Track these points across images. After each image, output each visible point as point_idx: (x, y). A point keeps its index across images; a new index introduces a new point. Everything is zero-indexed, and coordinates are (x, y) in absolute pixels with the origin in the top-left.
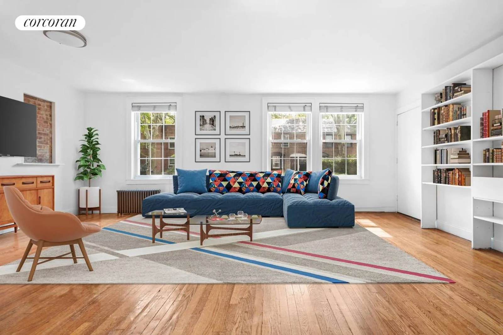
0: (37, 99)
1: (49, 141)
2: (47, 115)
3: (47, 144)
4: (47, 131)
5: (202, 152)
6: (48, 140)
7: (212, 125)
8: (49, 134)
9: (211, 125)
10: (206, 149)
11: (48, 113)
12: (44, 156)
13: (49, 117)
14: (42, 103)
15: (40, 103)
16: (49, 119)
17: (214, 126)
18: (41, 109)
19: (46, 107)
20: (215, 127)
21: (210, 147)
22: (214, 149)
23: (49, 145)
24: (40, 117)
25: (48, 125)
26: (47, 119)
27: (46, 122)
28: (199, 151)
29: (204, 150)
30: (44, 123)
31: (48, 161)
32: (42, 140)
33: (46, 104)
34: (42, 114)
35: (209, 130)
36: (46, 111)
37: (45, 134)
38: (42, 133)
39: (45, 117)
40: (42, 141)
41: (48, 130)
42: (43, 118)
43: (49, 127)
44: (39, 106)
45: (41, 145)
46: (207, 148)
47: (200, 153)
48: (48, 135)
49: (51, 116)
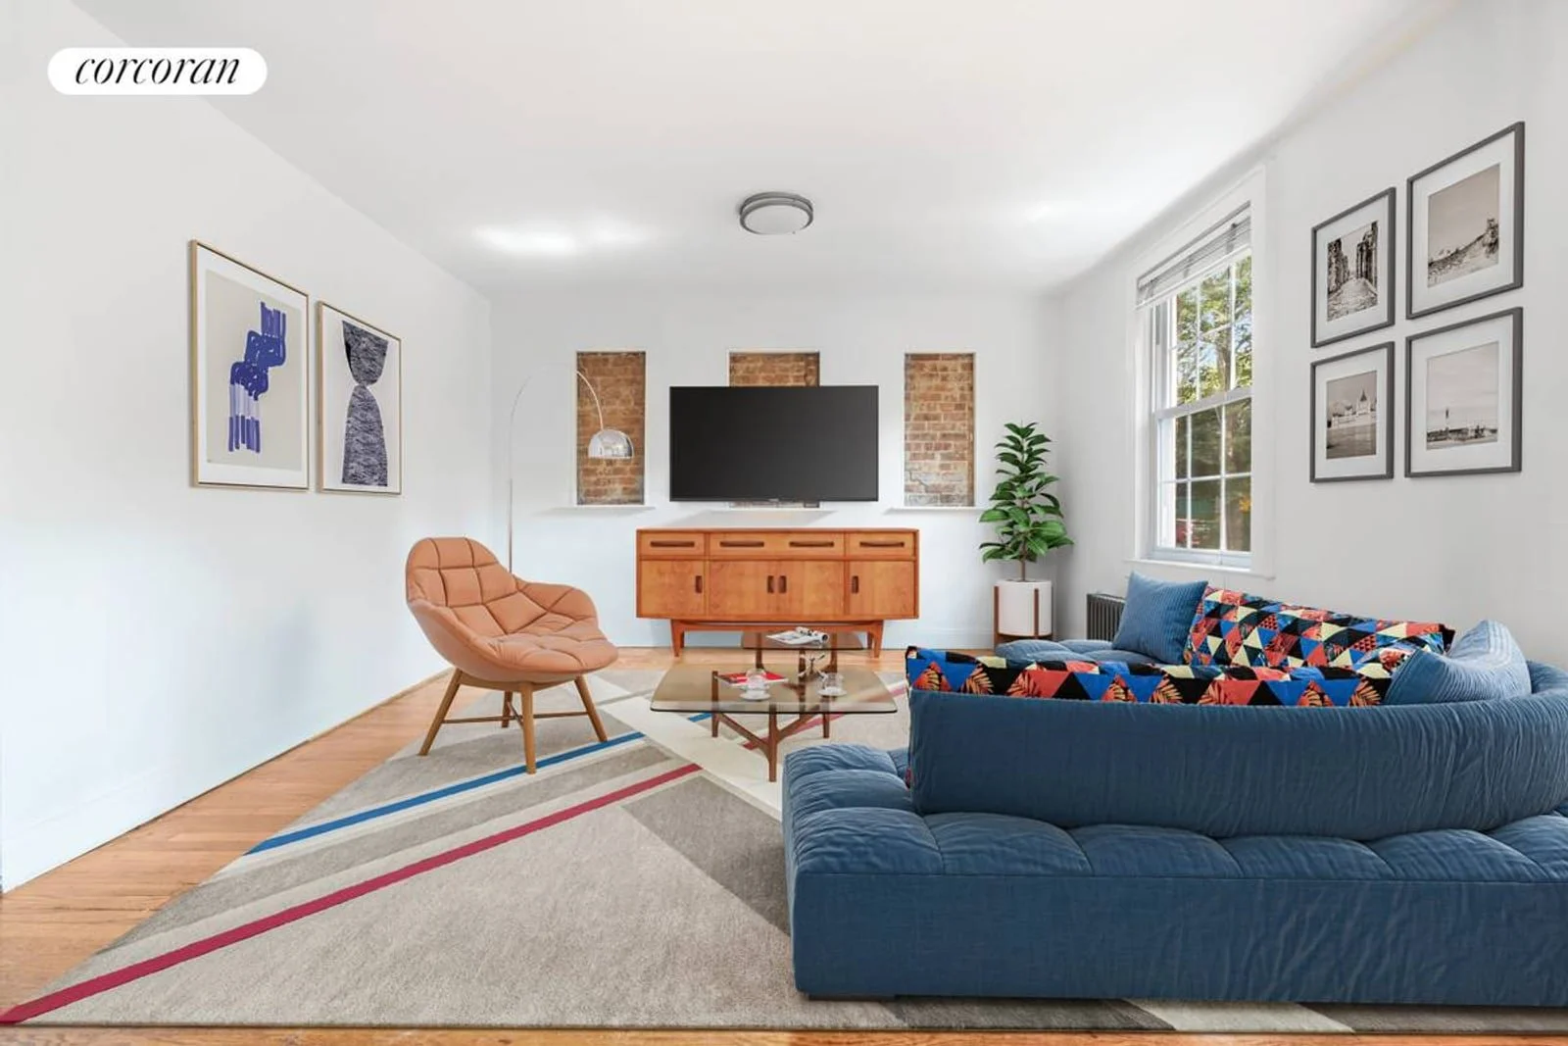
0: (940, 358)
1: (966, 452)
2: (962, 389)
3: (963, 458)
4: (962, 428)
5: (1333, 427)
6: (965, 449)
7: (1367, 277)
8: (967, 433)
9: (1363, 279)
10: (1346, 412)
11: (965, 384)
12: (956, 488)
13: (966, 392)
14: (950, 364)
15: (947, 363)
16: (968, 397)
17: (1371, 281)
18: (949, 378)
19: (960, 371)
20: (1376, 286)
21: (1358, 400)
22: (1372, 410)
23: (966, 462)
24: (947, 398)
25: (964, 414)
26: (963, 397)
27: (960, 407)
28: (1326, 424)
29: (1340, 416)
30: (956, 409)
31: (966, 500)
32: (952, 450)
33: (960, 361)
34: (950, 390)
35: (1357, 310)
36: (961, 378)
37: (957, 436)
38: (950, 435)
39: (957, 394)
40: (950, 453)
41: (964, 425)
42: (954, 399)
43: (967, 417)
44: (945, 373)
45: (948, 462)
46: (1348, 408)
47: (1328, 433)
48: (963, 436)
49: (971, 388)
